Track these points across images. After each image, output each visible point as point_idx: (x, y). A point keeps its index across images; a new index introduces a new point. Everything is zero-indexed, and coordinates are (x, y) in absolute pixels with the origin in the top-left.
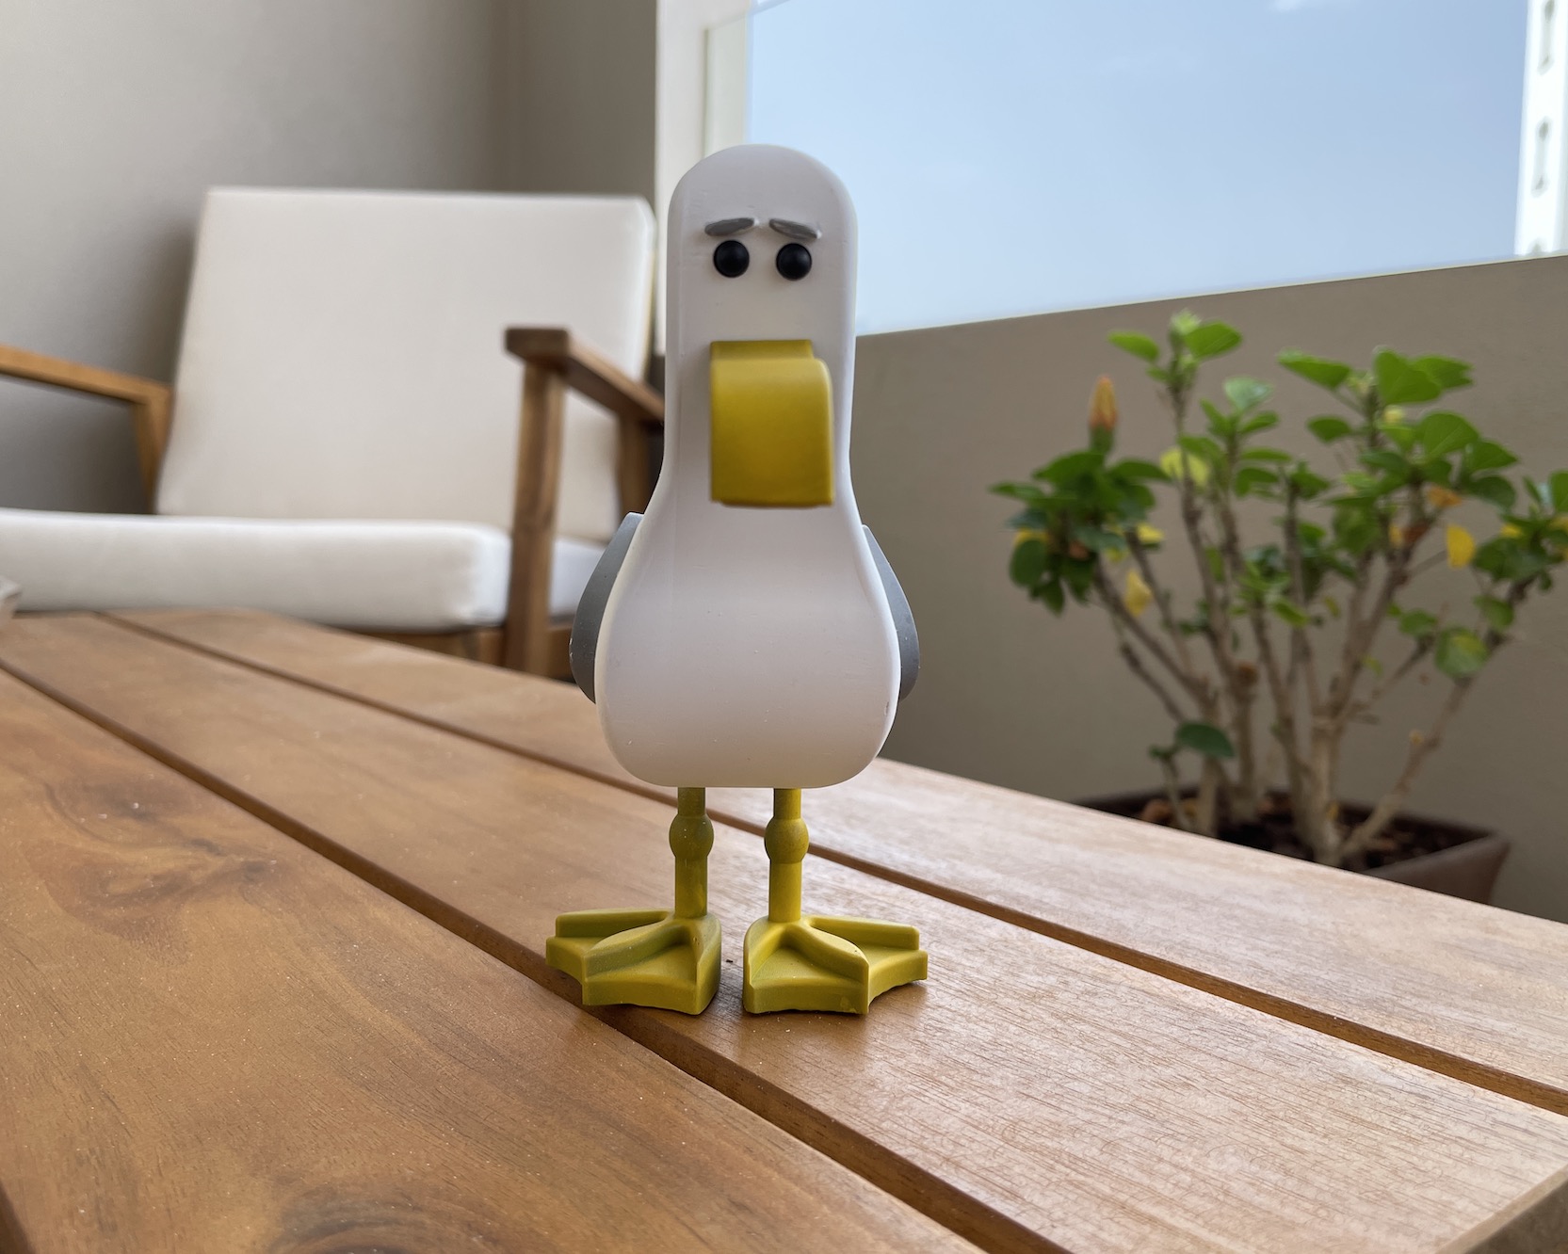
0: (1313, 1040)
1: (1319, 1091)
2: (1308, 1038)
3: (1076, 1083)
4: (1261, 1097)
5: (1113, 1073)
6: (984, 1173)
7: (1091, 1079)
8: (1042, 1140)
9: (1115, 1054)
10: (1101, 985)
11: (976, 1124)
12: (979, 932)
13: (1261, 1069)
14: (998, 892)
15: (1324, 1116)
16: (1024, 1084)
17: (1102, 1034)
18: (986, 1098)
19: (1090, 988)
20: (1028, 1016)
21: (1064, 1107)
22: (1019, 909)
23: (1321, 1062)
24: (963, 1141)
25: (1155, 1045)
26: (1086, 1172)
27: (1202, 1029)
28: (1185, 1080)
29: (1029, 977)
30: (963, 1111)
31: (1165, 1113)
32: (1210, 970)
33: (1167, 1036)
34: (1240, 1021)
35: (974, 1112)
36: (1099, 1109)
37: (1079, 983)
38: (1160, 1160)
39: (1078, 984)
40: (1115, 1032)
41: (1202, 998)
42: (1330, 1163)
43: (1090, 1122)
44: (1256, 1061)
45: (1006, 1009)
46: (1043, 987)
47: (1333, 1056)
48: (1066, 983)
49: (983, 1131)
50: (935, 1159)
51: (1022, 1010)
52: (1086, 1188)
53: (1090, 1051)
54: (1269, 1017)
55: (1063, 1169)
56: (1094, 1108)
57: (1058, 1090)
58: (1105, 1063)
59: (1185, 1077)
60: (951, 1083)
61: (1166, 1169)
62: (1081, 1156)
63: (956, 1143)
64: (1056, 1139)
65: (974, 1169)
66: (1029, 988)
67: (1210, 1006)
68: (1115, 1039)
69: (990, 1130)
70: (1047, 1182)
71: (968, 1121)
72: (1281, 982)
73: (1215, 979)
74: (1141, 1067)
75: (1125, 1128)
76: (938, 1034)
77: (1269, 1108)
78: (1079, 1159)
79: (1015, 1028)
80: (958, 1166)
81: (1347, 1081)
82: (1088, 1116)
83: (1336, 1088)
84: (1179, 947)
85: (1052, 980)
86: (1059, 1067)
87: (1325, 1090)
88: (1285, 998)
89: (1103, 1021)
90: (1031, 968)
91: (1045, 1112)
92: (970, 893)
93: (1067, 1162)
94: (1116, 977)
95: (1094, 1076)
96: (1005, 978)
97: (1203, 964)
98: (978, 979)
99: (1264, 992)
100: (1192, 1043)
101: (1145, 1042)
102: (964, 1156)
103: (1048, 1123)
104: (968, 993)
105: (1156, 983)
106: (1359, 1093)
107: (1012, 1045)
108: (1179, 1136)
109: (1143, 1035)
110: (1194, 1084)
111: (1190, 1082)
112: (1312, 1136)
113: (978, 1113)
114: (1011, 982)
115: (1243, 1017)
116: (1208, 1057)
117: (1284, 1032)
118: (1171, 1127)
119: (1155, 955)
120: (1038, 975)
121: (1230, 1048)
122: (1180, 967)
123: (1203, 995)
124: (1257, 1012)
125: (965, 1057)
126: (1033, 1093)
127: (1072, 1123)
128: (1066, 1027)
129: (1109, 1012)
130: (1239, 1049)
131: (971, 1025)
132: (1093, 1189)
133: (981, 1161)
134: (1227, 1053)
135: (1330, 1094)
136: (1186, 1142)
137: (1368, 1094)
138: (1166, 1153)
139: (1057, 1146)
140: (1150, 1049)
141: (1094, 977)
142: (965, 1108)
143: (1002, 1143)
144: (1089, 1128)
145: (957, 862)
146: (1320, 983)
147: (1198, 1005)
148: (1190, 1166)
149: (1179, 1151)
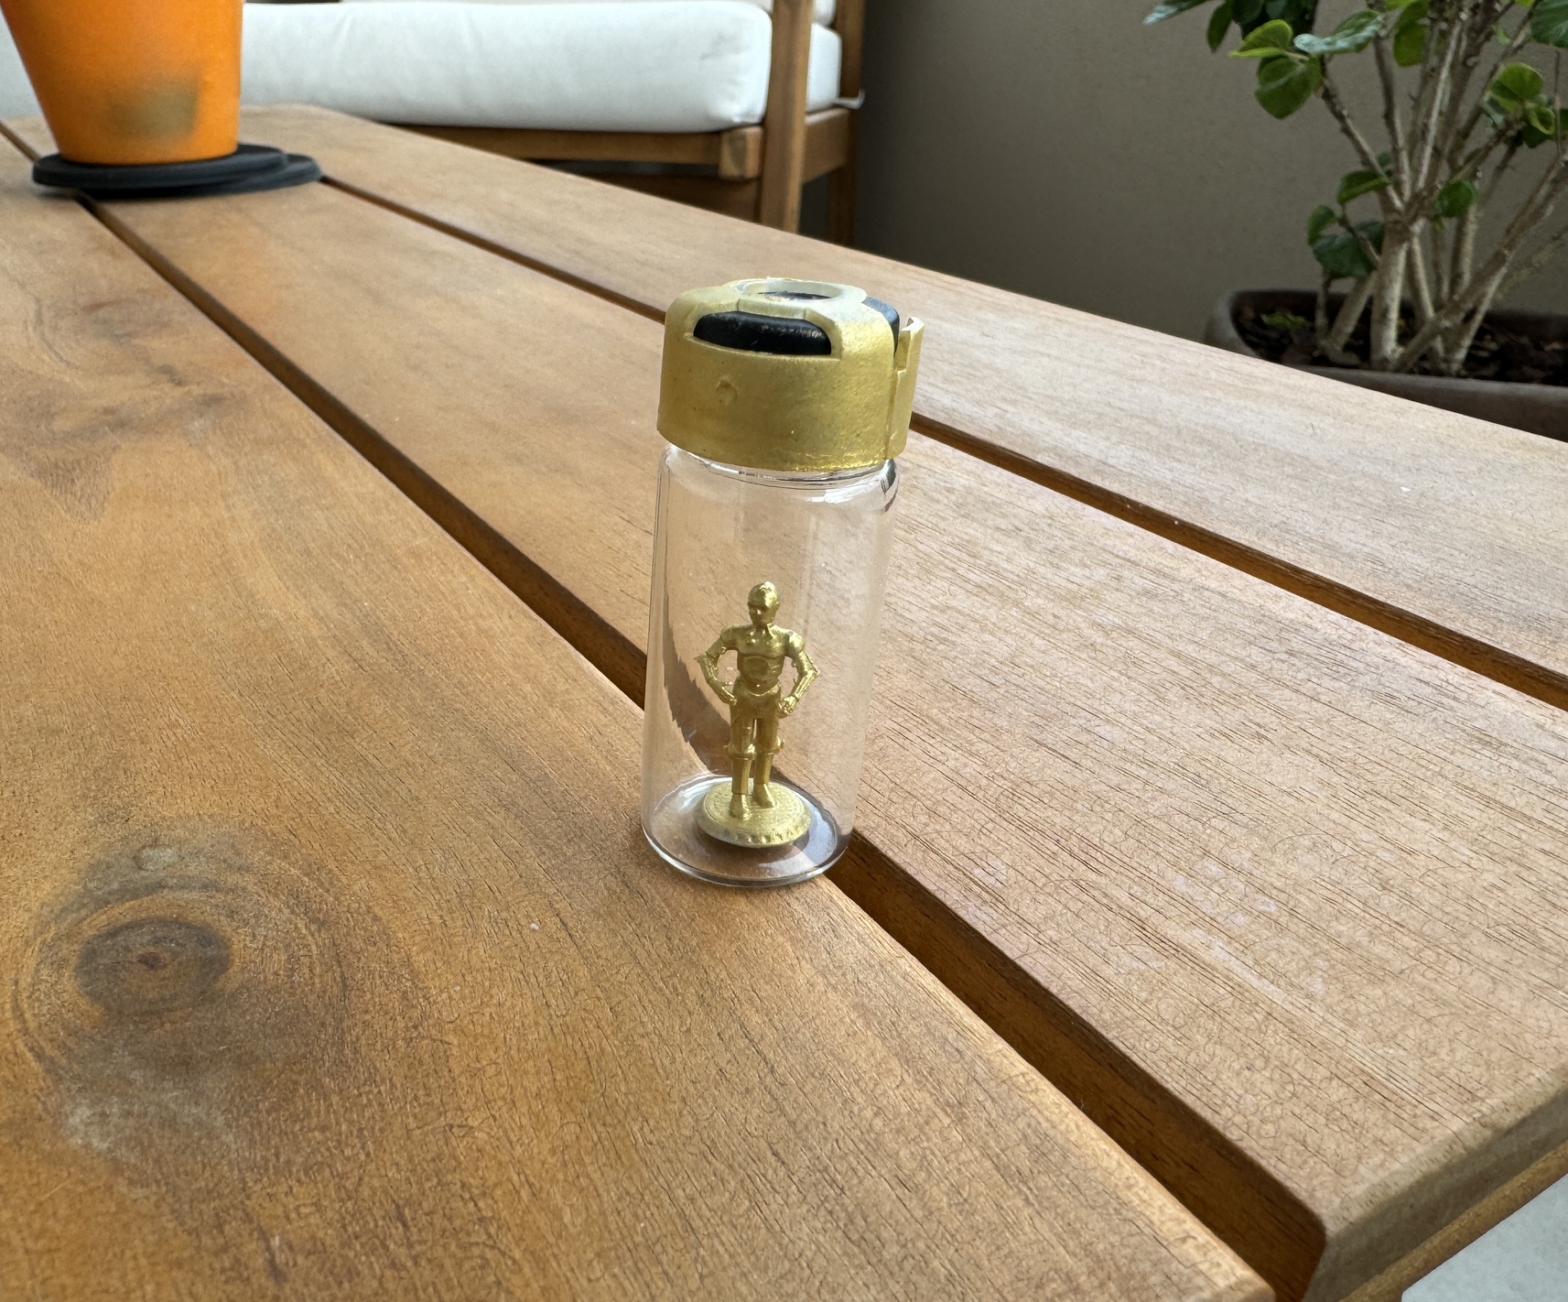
0: (1442, 675)
1: (1443, 754)
2: (1435, 671)
3: (1108, 728)
4: (1361, 760)
5: (1161, 715)
6: (963, 862)
7: (1129, 723)
8: (1050, 812)
9: (1168, 685)
10: (1166, 582)
11: (963, 783)
12: (1019, 504)
13: (1365, 716)
14: (1054, 450)
15: (1447, 795)
16: (1038, 726)
17: (1155, 654)
18: (984, 745)
19: (1149, 585)
20: (1061, 626)
21: (1087, 763)
22: (1074, 471)
23: (1452, 709)
24: (941, 809)
25: (1224, 675)
26: (1098, 867)
27: (1291, 653)
28: (1258, 729)
29: (1072, 568)
30: (951, 763)
31: (1222, 780)
32: (1312, 566)
33: (1242, 661)
34: (1344, 642)
35: (966, 765)
36: (1133, 768)
37: (1137, 579)
38: (1206, 853)
39: (1137, 581)
40: (1172, 653)
41: (1296, 607)
42: (1449, 874)
43: (1119, 789)
44: (1358, 704)
45: (1034, 615)
46: (1087, 583)
47: (1470, 701)
48: (1119, 578)
49: (972, 795)
50: (901, 835)
51: (1055, 616)
52: (1096, 893)
53: (1135, 680)
54: (1386, 637)
55: (1069, 860)
56: (1128, 766)
57: (1084, 738)
58: (1151, 698)
59: (1258, 725)
60: (945, 721)
61: (1214, 869)
62: (1096, 841)
63: (932, 812)
64: (1067, 813)
65: (950, 854)
66: (1070, 586)
67: (1306, 619)
68: (1173, 663)
69: (980, 795)
70: (1044, 880)
71: (954, 779)
72: (1408, 586)
73: (1317, 578)
74: (1202, 706)
75: (1164, 799)
76: (941, 647)
77: (1369, 777)
78: (1095, 847)
79: (1041, 642)
80: (929, 847)
81: (1485, 740)
82: (1115, 779)
83: (1467, 751)
84: (1276, 531)
85: (1101, 573)
86: (1089, 702)
87: (1452, 753)
88: (1410, 610)
89: (1158, 635)
90: (1077, 556)
91: (1059, 769)
92: (1017, 450)
93: (1076, 850)
94: (1186, 572)
95: (1135, 717)
96: (1042, 570)
97: (1304, 557)
98: (1005, 570)
99: (1381, 599)
100: (1276, 674)
101: (1211, 668)
102: (938, 832)
103: (1060, 787)
104: (990, 590)
105: (1237, 582)
106: (1501, 760)
107: (1032, 667)
108: (1237, 816)
109: (1212, 658)
110: (1269, 736)
111: (1262, 732)
112: (1427, 826)
113: (972, 768)
114: (1049, 576)
115: (1350, 637)
116: (1294, 695)
117: (1403, 661)
118: (1229, 801)
119: (1242, 542)
120: (1085, 566)
121: (1327, 682)
122: (1273, 559)
123: (1299, 601)
124: (1369, 629)
125: (971, 683)
126: (1050, 741)
127: (1094, 788)
128: (1109, 643)
129: (1170, 623)
130: (1337, 684)
131: (987, 637)
132: (1106, 895)
133: (962, 843)
134: (1319, 689)
135: (1458, 759)
136: (1246, 826)
137: (1515, 764)
138: (1216, 843)
139: (1067, 823)
140: (1216, 680)
141: (1157, 572)
142: (954, 759)
143: (993, 815)
144: (1117, 798)
145: (1009, 408)
146: (1462, 588)
147: (1291, 616)
148: (1246, 865)
149: (1234, 840)
